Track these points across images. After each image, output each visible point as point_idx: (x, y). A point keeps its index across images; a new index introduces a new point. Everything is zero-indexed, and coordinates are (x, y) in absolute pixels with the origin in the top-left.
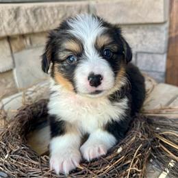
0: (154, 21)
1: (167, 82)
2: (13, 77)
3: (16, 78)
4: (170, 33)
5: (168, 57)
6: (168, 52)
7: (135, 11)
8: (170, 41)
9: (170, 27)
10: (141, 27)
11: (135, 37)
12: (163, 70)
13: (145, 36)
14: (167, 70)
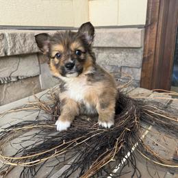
0: (134, 46)
1: (141, 87)
2: (39, 80)
3: (40, 81)
4: (144, 54)
5: (142, 71)
6: (142, 67)
7: (122, 39)
8: (144, 59)
9: (144, 50)
10: (125, 50)
11: (121, 56)
12: (139, 79)
13: (127, 56)
14: (141, 79)
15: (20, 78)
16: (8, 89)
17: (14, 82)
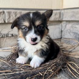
15: (14, 35)
16: (7, 40)
17: (10, 37)
